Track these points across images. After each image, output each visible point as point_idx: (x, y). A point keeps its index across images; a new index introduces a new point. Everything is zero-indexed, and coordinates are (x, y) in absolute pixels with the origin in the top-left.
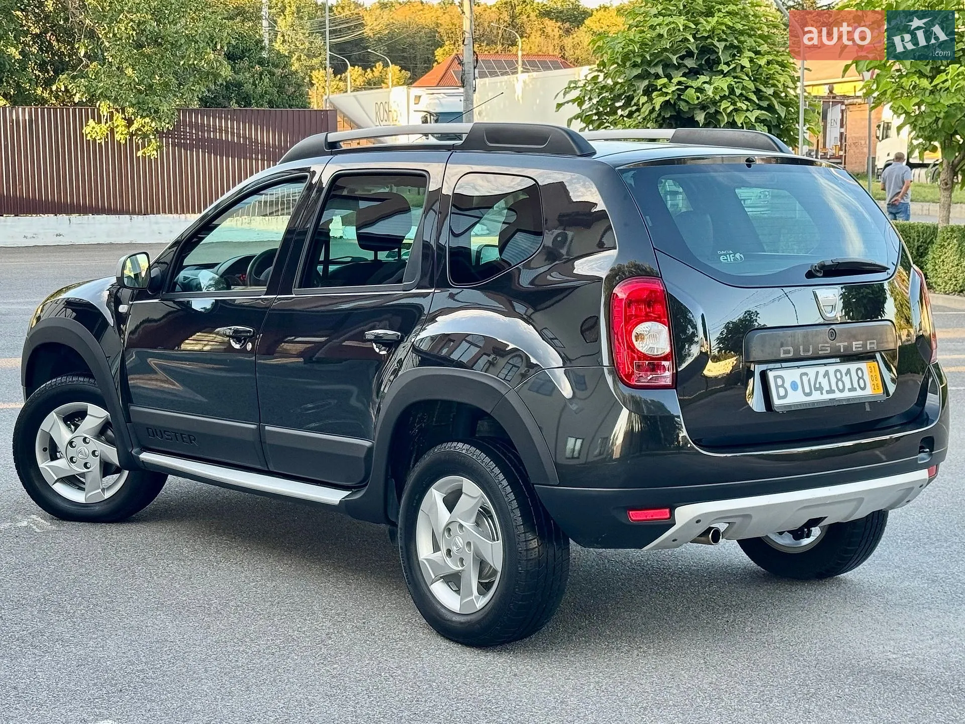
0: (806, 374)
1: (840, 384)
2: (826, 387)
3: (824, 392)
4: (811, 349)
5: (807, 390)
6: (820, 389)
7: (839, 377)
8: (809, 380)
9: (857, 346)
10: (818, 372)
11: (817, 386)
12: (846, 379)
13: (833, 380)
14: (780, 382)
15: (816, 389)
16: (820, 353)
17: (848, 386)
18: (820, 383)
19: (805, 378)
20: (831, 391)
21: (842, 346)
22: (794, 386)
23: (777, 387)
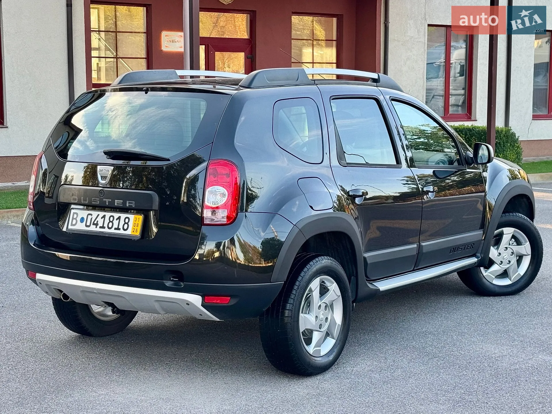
0: (91, 215)
1: (111, 224)
2: (100, 224)
3: (98, 227)
4: (87, 200)
5: (88, 224)
6: (96, 225)
7: (111, 220)
8: (92, 218)
9: (118, 203)
10: (98, 215)
11: (95, 222)
12: (116, 223)
13: (107, 221)
14: (75, 216)
15: (94, 224)
16: (93, 203)
17: (115, 226)
18: (97, 221)
19: (90, 217)
20: (103, 227)
21: (107, 201)
22: (82, 220)
23: (73, 219)
